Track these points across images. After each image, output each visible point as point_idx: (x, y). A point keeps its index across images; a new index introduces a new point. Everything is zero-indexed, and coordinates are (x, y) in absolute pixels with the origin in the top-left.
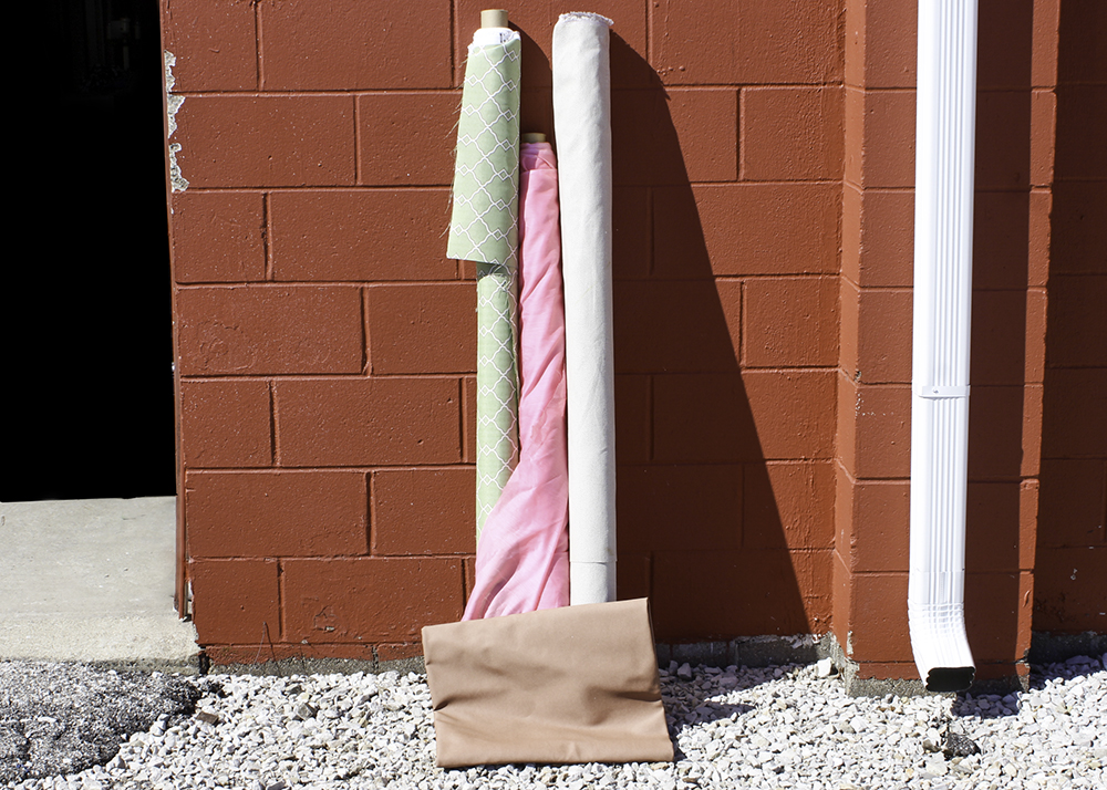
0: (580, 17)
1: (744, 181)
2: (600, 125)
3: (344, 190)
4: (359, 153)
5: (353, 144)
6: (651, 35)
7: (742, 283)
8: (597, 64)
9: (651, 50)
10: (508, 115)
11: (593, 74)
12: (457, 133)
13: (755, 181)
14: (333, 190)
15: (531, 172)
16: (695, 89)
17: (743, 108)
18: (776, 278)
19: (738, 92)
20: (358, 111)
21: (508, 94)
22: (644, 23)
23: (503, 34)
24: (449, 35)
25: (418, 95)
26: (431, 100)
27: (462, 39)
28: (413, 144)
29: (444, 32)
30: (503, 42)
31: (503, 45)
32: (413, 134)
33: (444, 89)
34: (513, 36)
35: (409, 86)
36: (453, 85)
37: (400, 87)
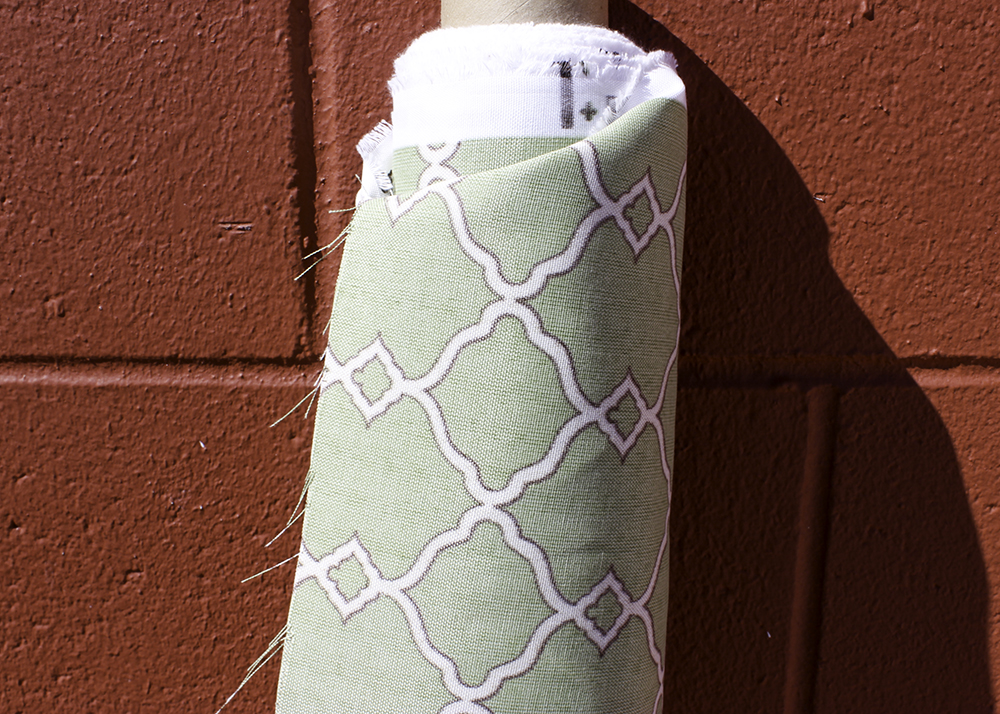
10: (602, 612)
21: (600, 482)
23: (576, 70)
24: (282, 64)
25: (131, 389)
26: (198, 415)
27: (354, 91)
28: (121, 625)
29: (255, 48)
30: (578, 118)
31: (582, 147)
32: (120, 577)
33: (267, 362)
34: (643, 81)
35: (78, 343)
36: (311, 343)
37: (33, 349)
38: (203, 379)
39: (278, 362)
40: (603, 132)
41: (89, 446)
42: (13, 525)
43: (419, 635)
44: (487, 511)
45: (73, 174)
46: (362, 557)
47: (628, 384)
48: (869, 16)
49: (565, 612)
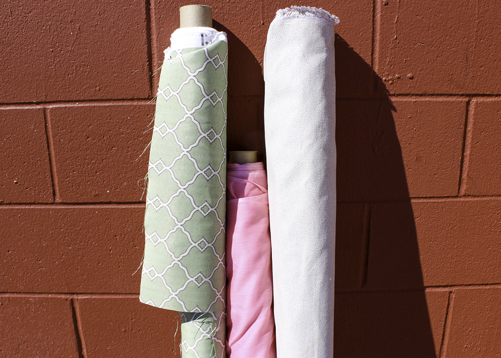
0: (303, 12)
1: (465, 196)
2: (326, 149)
3: (43, 207)
4: (55, 169)
5: (47, 160)
6: (378, 37)
7: (451, 292)
8: (323, 72)
9: (377, 55)
10: (211, 136)
11: (319, 86)
12: (148, 159)
13: (475, 196)
14: (32, 207)
15: (240, 200)
16: (423, 99)
17: (471, 120)
18: (483, 287)
19: (468, 103)
20: (49, 125)
21: (210, 110)
22: (371, 24)
23: (204, 35)
24: (145, 37)
25: (114, 106)
26: (128, 111)
27: (160, 42)
28: (111, 160)
29: (140, 34)
30: (205, 44)
31: (205, 49)
32: (111, 149)
33: (142, 99)
34: (218, 37)
35: (103, 96)
36: (151, 95)
37: (93, 98)
38: (129, 103)
39: (145, 99)
40: (210, 46)
41: (105, 119)
42: (88, 138)
43: (176, 139)
44: (189, 115)
45: (102, 61)
46: (166, 125)
47: (215, 92)
48: (263, 24)
49: (204, 135)
